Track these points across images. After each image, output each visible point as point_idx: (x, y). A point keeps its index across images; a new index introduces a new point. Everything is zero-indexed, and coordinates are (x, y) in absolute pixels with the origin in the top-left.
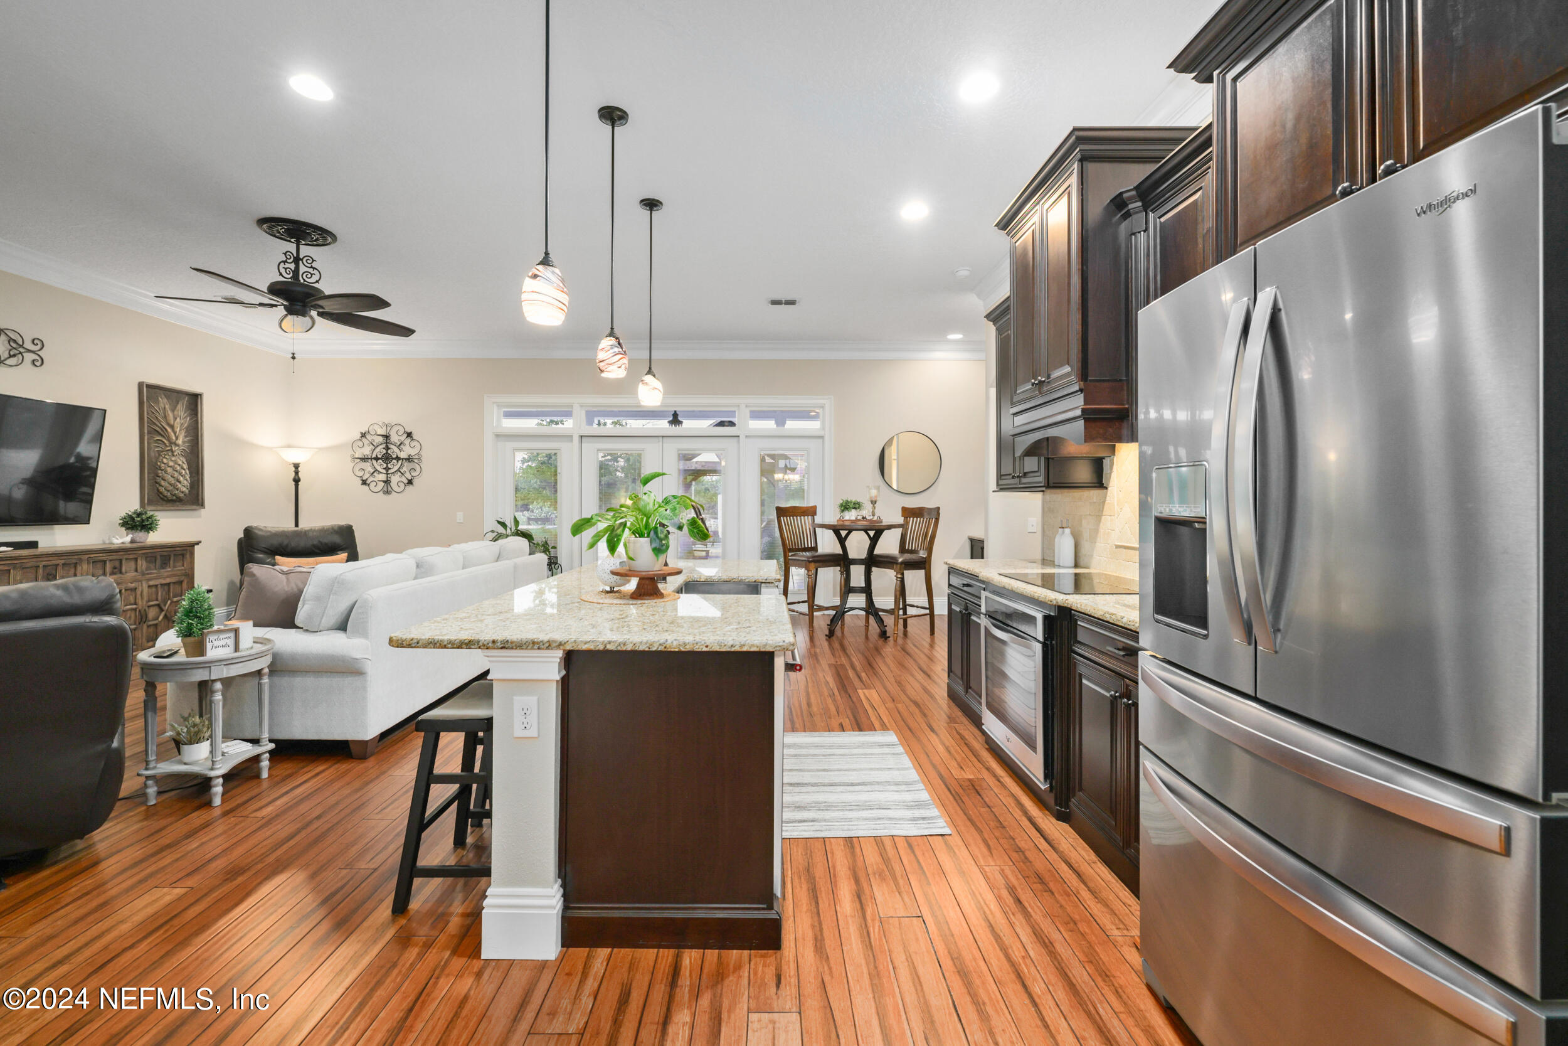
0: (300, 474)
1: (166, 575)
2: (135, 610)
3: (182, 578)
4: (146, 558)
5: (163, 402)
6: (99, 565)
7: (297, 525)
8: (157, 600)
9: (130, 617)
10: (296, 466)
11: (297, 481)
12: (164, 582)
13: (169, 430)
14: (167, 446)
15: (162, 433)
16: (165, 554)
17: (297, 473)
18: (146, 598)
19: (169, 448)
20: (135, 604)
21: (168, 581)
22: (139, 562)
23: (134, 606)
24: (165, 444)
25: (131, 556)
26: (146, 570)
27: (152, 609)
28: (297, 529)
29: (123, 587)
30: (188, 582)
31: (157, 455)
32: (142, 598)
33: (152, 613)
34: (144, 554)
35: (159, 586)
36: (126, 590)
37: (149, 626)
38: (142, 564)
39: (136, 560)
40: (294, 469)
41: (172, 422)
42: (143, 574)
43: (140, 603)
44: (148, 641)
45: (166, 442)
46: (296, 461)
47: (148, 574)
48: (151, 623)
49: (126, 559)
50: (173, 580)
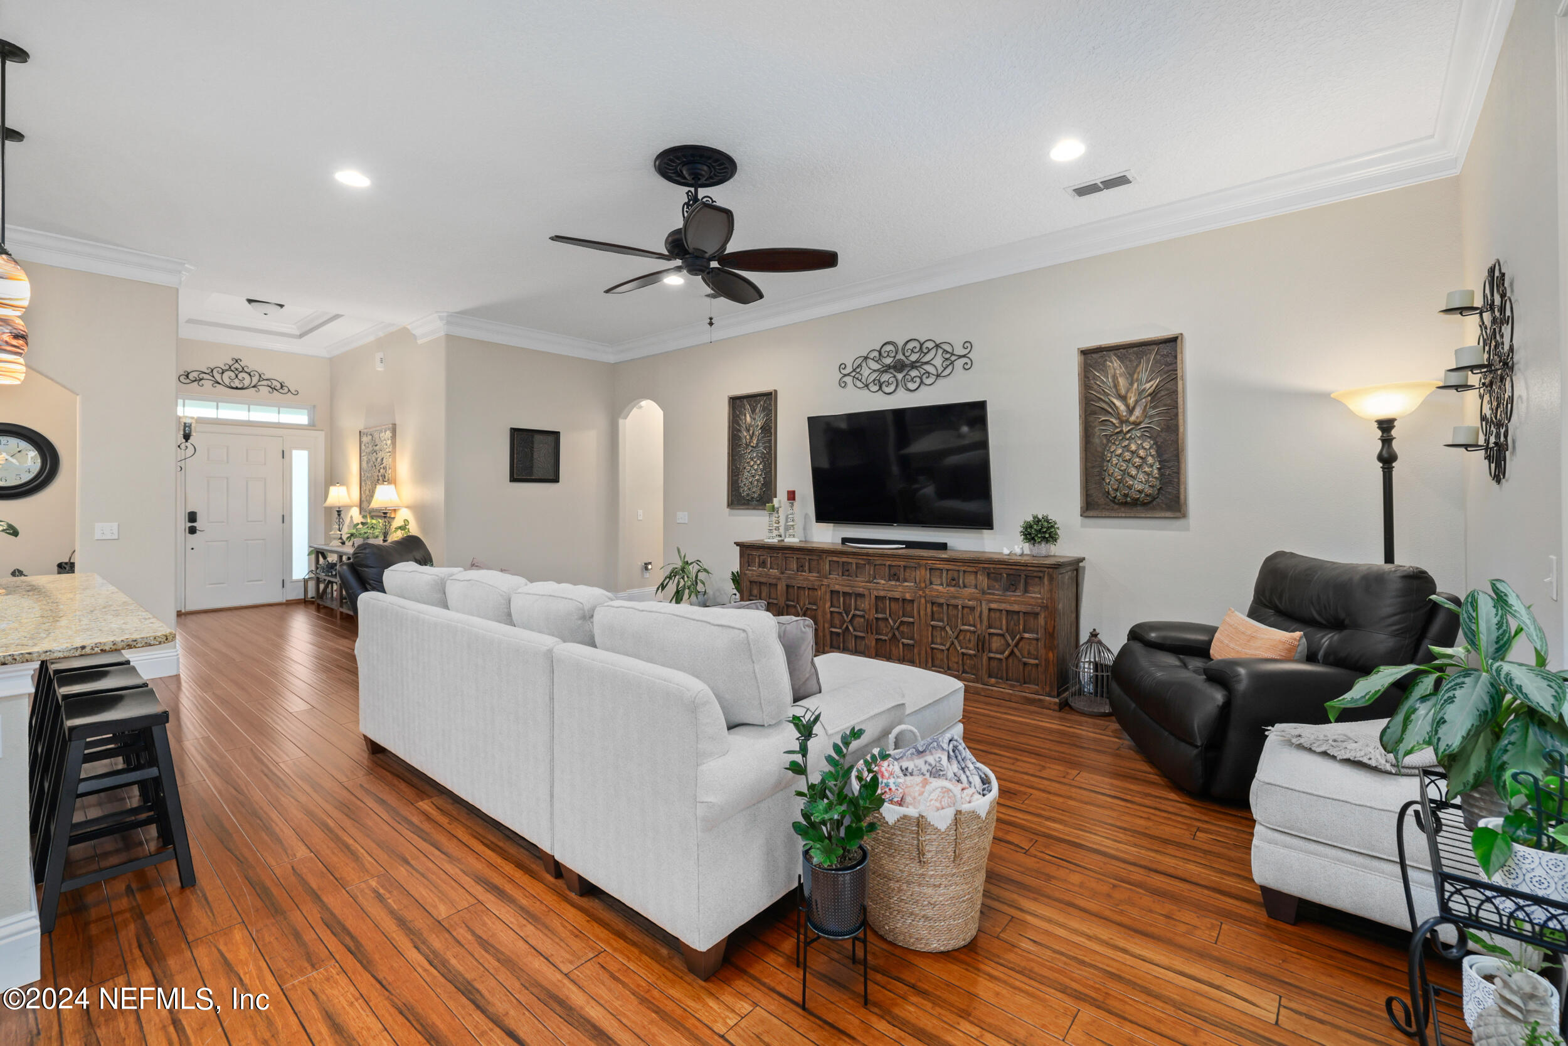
0: (1395, 444)
1: (1016, 601)
2: (974, 632)
3: (1038, 609)
4: (988, 574)
5: (1115, 365)
6: (937, 573)
7: (1389, 557)
8: (1001, 629)
9: (970, 640)
10: (1386, 426)
11: (1387, 460)
12: (1009, 608)
13: (1118, 403)
14: (1117, 427)
15: (1110, 410)
16: (1011, 572)
17: (1387, 441)
18: (985, 623)
19: (1118, 430)
20: (974, 626)
21: (1016, 608)
22: (980, 577)
23: (972, 628)
24: (1114, 424)
25: (970, 569)
26: (989, 589)
27: (995, 638)
28: (1389, 566)
29: (960, 602)
30: (1045, 617)
31: (1105, 441)
32: (981, 621)
33: (996, 643)
34: (984, 568)
35: (1004, 612)
36: (963, 607)
37: (990, 659)
38: (983, 581)
39: (976, 573)
40: (1379, 433)
41: (1123, 392)
42: (984, 593)
43: (979, 626)
44: (990, 676)
45: (1114, 421)
46: (1385, 414)
47: (990, 594)
48: (992, 655)
49: (964, 571)
50: (1023, 608)
